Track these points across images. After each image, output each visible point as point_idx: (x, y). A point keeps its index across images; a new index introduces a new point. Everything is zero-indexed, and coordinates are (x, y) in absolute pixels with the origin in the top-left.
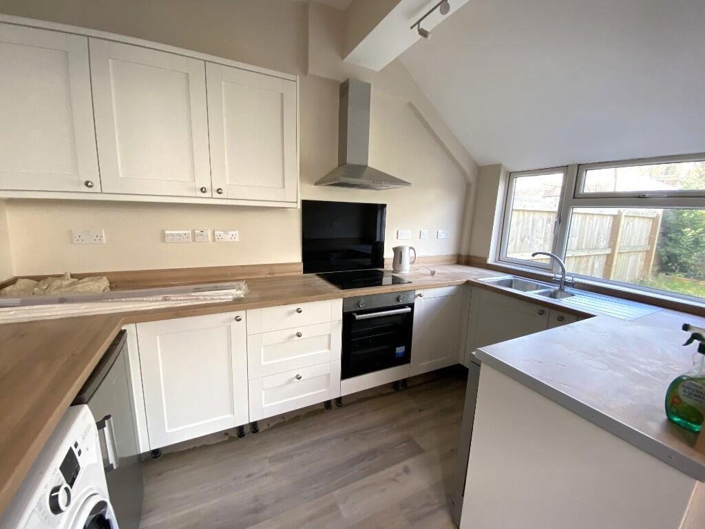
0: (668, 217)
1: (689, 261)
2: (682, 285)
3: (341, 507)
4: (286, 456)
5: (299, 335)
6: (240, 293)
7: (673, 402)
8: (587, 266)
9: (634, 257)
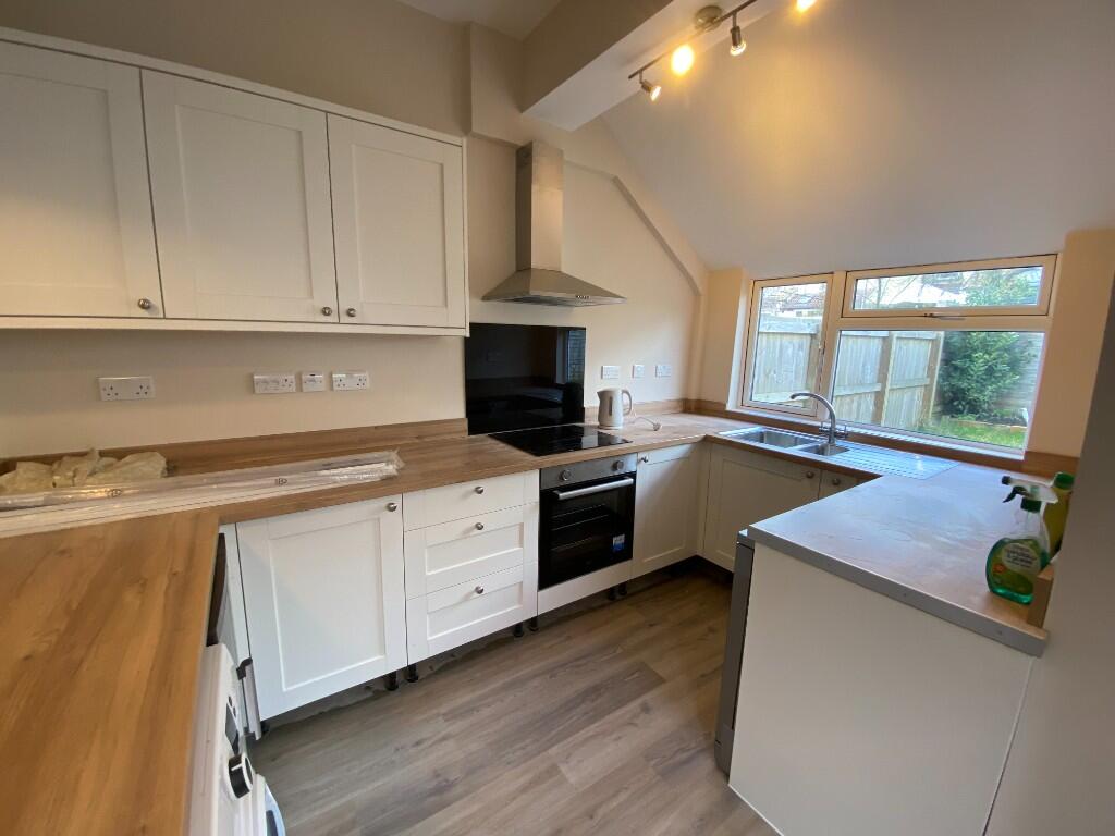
0: (951, 338)
1: (981, 398)
2: (973, 430)
3: (563, 768)
4: (469, 710)
5: (479, 527)
6: (391, 469)
7: (996, 571)
8: (851, 409)
9: (910, 393)
